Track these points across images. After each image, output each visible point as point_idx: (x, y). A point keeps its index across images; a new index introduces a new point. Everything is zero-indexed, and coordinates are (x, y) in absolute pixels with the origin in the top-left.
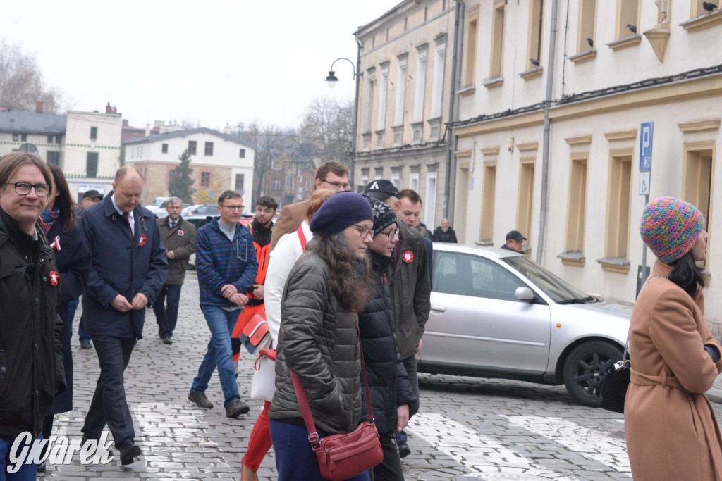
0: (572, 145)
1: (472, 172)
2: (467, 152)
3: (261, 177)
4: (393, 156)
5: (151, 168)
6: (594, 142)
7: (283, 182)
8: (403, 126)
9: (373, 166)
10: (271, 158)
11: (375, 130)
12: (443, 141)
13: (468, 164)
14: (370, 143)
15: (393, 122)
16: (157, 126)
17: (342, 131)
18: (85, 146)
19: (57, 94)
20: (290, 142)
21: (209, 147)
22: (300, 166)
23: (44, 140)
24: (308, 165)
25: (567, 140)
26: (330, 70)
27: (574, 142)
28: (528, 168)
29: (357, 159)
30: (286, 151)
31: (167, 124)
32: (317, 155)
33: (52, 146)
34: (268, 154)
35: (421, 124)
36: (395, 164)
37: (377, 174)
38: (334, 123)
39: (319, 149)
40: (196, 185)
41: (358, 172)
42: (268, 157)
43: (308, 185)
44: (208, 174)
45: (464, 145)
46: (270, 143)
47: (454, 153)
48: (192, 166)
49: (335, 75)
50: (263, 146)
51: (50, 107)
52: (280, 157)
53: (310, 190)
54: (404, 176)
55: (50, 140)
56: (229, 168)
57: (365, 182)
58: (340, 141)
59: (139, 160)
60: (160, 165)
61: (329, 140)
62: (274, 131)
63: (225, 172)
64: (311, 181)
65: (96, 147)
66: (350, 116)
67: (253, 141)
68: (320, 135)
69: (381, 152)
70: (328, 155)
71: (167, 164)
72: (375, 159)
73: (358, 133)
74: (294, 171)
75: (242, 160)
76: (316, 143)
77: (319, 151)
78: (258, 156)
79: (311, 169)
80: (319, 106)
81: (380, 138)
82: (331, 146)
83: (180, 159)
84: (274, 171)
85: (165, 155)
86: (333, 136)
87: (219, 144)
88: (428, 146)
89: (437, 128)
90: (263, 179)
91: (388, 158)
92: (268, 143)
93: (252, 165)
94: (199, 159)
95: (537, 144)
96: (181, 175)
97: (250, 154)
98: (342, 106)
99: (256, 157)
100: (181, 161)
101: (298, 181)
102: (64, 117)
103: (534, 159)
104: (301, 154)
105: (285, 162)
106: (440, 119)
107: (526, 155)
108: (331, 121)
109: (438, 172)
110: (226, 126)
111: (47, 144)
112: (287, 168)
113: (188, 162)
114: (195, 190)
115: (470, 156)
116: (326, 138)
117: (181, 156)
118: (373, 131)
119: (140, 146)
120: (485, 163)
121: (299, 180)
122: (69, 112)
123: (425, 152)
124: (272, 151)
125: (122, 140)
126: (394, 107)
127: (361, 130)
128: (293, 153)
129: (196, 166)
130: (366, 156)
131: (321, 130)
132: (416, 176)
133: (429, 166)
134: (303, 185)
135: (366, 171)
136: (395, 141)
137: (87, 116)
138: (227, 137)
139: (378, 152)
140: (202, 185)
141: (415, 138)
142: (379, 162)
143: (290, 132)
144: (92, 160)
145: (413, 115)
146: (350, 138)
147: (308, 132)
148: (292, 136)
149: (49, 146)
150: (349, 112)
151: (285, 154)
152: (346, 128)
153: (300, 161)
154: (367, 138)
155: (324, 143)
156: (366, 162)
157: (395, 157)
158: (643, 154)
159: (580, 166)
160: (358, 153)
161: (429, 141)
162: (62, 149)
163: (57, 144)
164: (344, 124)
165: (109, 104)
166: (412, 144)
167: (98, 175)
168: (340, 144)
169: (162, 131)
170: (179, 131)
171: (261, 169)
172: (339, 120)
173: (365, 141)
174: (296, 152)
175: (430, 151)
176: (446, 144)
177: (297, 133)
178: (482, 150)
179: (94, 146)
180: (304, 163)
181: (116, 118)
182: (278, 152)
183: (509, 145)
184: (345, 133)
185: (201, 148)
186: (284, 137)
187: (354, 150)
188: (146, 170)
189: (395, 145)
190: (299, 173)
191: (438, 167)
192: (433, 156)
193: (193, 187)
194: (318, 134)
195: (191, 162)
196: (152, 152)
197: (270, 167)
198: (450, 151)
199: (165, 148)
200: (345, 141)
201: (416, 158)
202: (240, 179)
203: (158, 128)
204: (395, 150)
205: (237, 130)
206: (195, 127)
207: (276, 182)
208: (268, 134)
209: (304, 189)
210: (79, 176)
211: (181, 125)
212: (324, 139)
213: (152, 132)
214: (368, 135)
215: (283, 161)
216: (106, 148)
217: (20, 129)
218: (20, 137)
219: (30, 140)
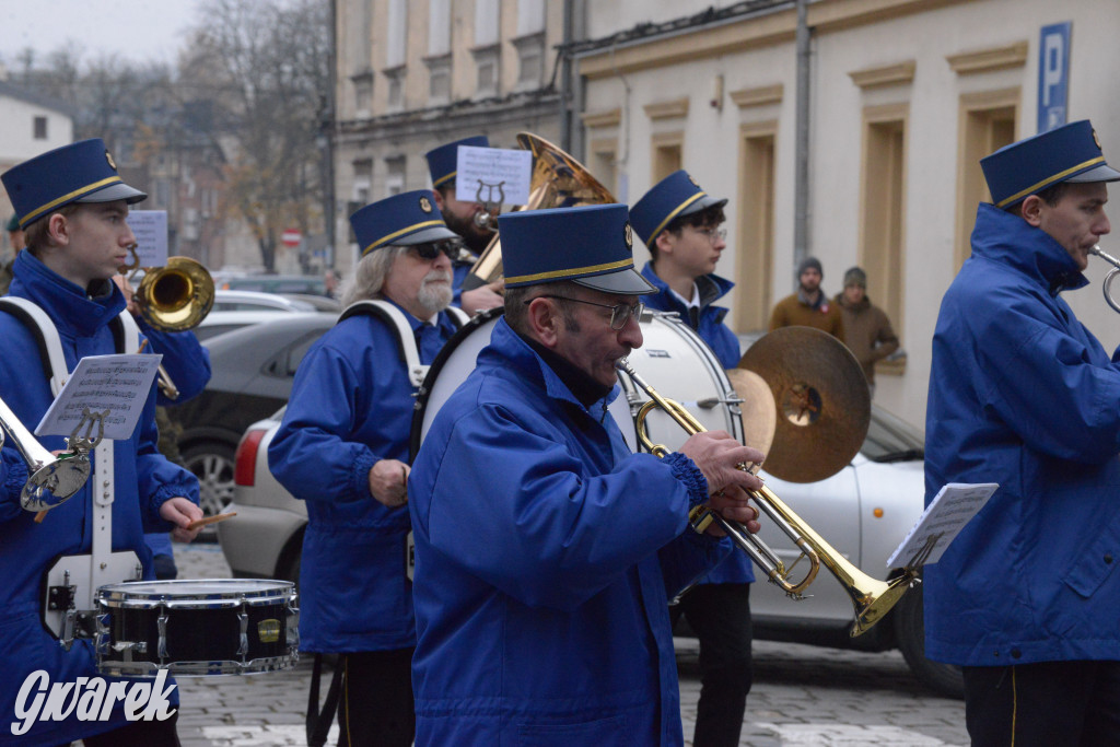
0: (866, 88)
1: (625, 162)
2: (610, 115)
4: (430, 127)
6: (922, 77)
8: (450, 55)
9: (381, 152)
10: (113, 138)
11: (383, 67)
12: (550, 89)
13: (614, 142)
14: (372, 98)
15: (427, 45)
17: (287, 68)
20: (159, 98)
22: (186, 156)
24: (207, 152)
25: (855, 76)
27: (870, 81)
28: (761, 147)
29: (340, 138)
30: (150, 120)
32: (230, 128)
34: (105, 127)
35: (495, 49)
37: (392, 175)
38: (265, 49)
39: (232, 114)
41: (344, 168)
43: (210, 203)
45: (602, 98)
46: (110, 100)
47: (578, 116)
50: (92, 107)
52: (135, 134)
53: (215, 213)
57: (364, 192)
58: (285, 93)
61: (257, 91)
62: (116, 70)
67: (63, 95)
68: (234, 80)
69: (399, 119)
70: (256, 129)
72: (386, 138)
73: (339, 74)
74: (172, 171)
75: (40, 144)
76: (224, 98)
77: (231, 119)
79: (216, 164)
80: (227, 7)
81: (396, 85)
82: (264, 103)
86: (266, 81)
89: (536, 57)
91: (417, 134)
92: (104, 98)
95: (780, 88)
97: (60, 129)
99: (75, 135)
101: (183, 194)
103: (773, 124)
104: (187, 126)
105: (149, 147)
106: (540, 37)
107: (755, 116)
108: (260, 43)
112: (154, 161)
115: (615, 124)
116: (250, 88)
118: (377, 68)
120: (655, 137)
121: (187, 190)
123: (506, 117)
124: (115, 120)
126: (427, 7)
127: (347, 68)
128: (169, 124)
130: (363, 130)
131: (234, 67)
134: (197, 201)
135: (363, 166)
136: (433, 92)
139: (392, 120)
141: (482, 84)
142: (396, 144)
143: (155, 69)
145: (473, 28)
147: (204, 72)
148: (158, 81)
151: (147, 127)
153: (187, 143)
154: (365, 85)
155: (245, 100)
156: (363, 144)
157: (435, 132)
158: (1046, 101)
159: (888, 136)
160: (343, 124)
161: (518, 90)
164: (291, 52)
166: (476, 98)
168: (285, 101)
173: (360, 93)
174: (175, 123)
175: (521, 114)
176: (558, 97)
177: (174, 77)
178: (648, 109)
180: (197, 149)
182: (130, 122)
183: (712, 94)
184: (295, 74)
186: (141, 86)
187: (333, 115)
189: (433, 103)
190: (185, 172)
194: (228, 77)
198: (569, 114)
200: (294, 93)
204: (434, 114)
205: (19, 67)
208: (100, 79)
209: (200, 213)
212: (242, 91)
214: (364, 78)
215: (144, 144)
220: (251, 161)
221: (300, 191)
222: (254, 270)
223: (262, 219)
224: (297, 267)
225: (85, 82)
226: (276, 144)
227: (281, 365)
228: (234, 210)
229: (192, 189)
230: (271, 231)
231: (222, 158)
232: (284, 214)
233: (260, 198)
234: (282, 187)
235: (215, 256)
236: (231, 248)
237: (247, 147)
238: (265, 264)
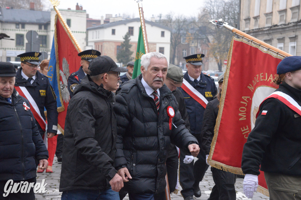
3: (175, 49)
4: (266, 32)
5: (105, 45)
7: (188, 52)
8: (272, 13)
10: (181, 36)
11: (253, 16)
14: (250, 25)
15: (266, 10)
16: (107, 18)
20: (193, 26)
22: (199, 41)
23: (36, 28)
24: (204, 40)
30: (190, 31)
32: (211, 33)
33: (42, 32)
34: (179, 34)
35: (285, 11)
36: (267, 37)
39: (212, 29)
40: (134, 55)
42: (179, 36)
46: (180, 27)
48: (131, 43)
50: (176, 29)
51: (38, 6)
52: (186, 35)
55: (40, 28)
56: (155, 44)
59: (97, 39)
60: (111, 43)
63: (152, 46)
64: (206, 51)
67: (169, 25)
69: (257, 30)
70: (218, 34)
71: (115, 42)
73: (241, 19)
74: (196, 45)
75: (163, 38)
76: (210, 26)
77: (211, 31)
78: (173, 36)
79: (207, 43)
80: (211, 2)
81: (256, 21)
83: (124, 38)
84: (183, 45)
85: (113, 36)
88: (290, 25)
90: (176, 51)
91: (262, 34)
92: (179, 26)
93: (169, 41)
94: (135, 38)
96: (124, 48)
97: (168, 34)
99: (171, 36)
100: (124, 40)
101: (198, 51)
102: (48, 13)
104: (200, 33)
105: (190, 39)
108: (220, 11)
109: (297, 42)
111: (39, 30)
112: (191, 42)
113: (129, 40)
117: (124, 37)
118: (251, 16)
119: (98, 31)
122: (52, 10)
123: (288, 29)
124: (181, 32)
125: (87, 27)
127: (243, 17)
128: (195, 32)
129: (133, 43)
132: (282, 45)
133: (291, 38)
136: (267, 23)
137: (64, 12)
138: (152, 24)
139: (255, 30)
141: (281, 20)
143: (192, 19)
145: (279, 5)
147: (205, 19)
148: (193, 22)
151: (189, 34)
153: (199, 37)
154: (248, 21)
157: (267, 33)
161: (291, 22)
162: (49, 33)
163: (45, 31)
165: (77, 4)
166: (279, 24)
170: (122, 21)
171: (175, 44)
173: (246, 23)
174: (197, 32)
175: (292, 28)
177: (197, 20)
180: (202, 39)
181: (82, 13)
182: (185, 33)
185: (136, 31)
186: (188, 23)
188: (102, 46)
189: (267, 26)
190: (199, 45)
191: (297, 39)
192: (294, 32)
193: (132, 56)
195: (131, 41)
196: (106, 35)
197: (180, 42)
199: (114, 32)
201: (281, 34)
202: (162, 50)
204: (267, 29)
205: (158, 19)
206: (132, 18)
207: (184, 52)
208: (178, 21)
211: (123, 17)
213: (105, 22)
214: (248, 19)
215: (188, 38)
216: (77, 32)
217: (20, 21)
218: (20, 26)
219: (28, 28)
220: (216, 42)
222: (216, 71)
223: (218, 57)
225: (174, 22)
226: (223, 37)
228: (211, 55)
229: (200, 50)
230: (221, 60)
231: (209, 42)
232: (225, 56)
233: (218, 52)
234: (224, 49)
235: (206, 67)
236: (210, 65)
237: (215, 38)
238: (219, 69)
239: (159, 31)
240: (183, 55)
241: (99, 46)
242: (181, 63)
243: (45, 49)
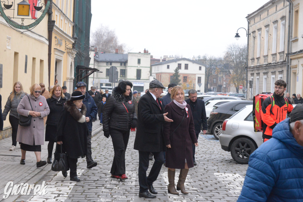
1: (298, 74)
4: (264, 68)
5: (163, 75)
7: (217, 80)
8: (268, 55)
9: (255, 72)
10: (212, 70)
11: (256, 57)
12: (285, 61)
13: (296, 70)
14: (254, 63)
15: (264, 54)
16: (165, 58)
18: (136, 67)
19: (123, 46)
20: (220, 63)
21: (186, 66)
22: (224, 73)
23: (119, 65)
24: (227, 72)
26: (237, 33)
29: (249, 70)
30: (218, 67)
31: (169, 57)
32: (231, 68)
33: (122, 67)
35: (276, 54)
36: (265, 71)
37: (257, 76)
38: (238, 55)
39: (232, 66)
40: (181, 82)
41: (249, 75)
42: (211, 70)
43: (228, 81)
44: (186, 77)
45: (294, 63)
46: (212, 64)
47: (290, 66)
49: (239, 35)
50: (209, 65)
51: (121, 51)
52: (216, 69)
53: (229, 83)
54: (269, 76)
55: (121, 65)
56: (195, 75)
57: (252, 79)
58: (241, 62)
59: (158, 72)
60: (166, 74)
61: (236, 62)
62: (213, 59)
63: (193, 76)
65: (140, 67)
66: (245, 52)
67: (204, 63)
68: (232, 60)
69: (259, 66)
71: (169, 73)
72: (256, 70)
73: (249, 59)
74: (222, 76)
75: (200, 71)
76: (231, 63)
80: (231, 48)
81: (258, 60)
82: (237, 64)
83: (175, 71)
85: (168, 69)
86: (238, 60)
87: (190, 65)
88: (279, 64)
89: (282, 56)
90: (209, 79)
91: (262, 69)
93: (204, 73)
94: (182, 71)
96: (175, 78)
97: (203, 68)
98: (241, 47)
99: (206, 69)
100: (175, 72)
101: (223, 79)
102: (127, 55)
104: (224, 68)
105: (218, 71)
106: (283, 52)
108: (237, 54)
109: (283, 74)
110: (193, 57)
112: (219, 74)
113: (178, 72)
114: (181, 84)
115: (296, 67)
116: (235, 61)
118: (255, 58)
119: (158, 66)
122: (129, 53)
123: (277, 66)
124: (212, 67)
125: (151, 64)
126: (264, 47)
127: (250, 57)
128: (221, 67)
129: (181, 74)
130: (252, 68)
131: (233, 58)
132: (274, 76)
133: (279, 72)
134: (226, 81)
135: (252, 74)
136: (265, 62)
137: (136, 54)
138: (193, 62)
139: (257, 66)
140: (184, 82)
141: (273, 60)
142: (258, 71)
143: (220, 58)
144: (139, 72)
145: (272, 51)
146: (245, 61)
147: (227, 59)
148: (220, 60)
149: (121, 67)
150: (244, 50)
152: (243, 57)
153: (224, 71)
154: (253, 61)
156: (252, 71)
160: (249, 67)
161: (279, 61)
162: (127, 68)
163: (124, 66)
164: (242, 55)
165: (145, 49)
166: (272, 63)
167: (141, 78)
168: (241, 63)
169: (167, 60)
170: (174, 60)
171: (208, 75)
172: (240, 54)
173: (252, 62)
175: (280, 65)
176: (286, 63)
177: (223, 59)
178: (302, 65)
179: (139, 67)
180: (226, 72)
181: (148, 55)
182: (215, 67)
184: (243, 59)
185: (183, 66)
186: (217, 61)
187: (248, 66)
188: (160, 76)
189: (264, 64)
190: (224, 76)
191: (283, 72)
192: (281, 68)
193: (180, 82)
194: (231, 60)
196: (163, 69)
197: (212, 74)
198: (288, 65)
199: (168, 67)
200: (243, 62)
201: (274, 69)
202: (199, 79)
203: (166, 59)
204: (265, 65)
205: (198, 59)
206: (180, 58)
207: (214, 80)
208: (211, 60)
209: (226, 83)
210: (133, 79)
211: (175, 57)
212: (234, 62)
213: (163, 60)
214: (253, 59)
215: (217, 71)
216: (144, 67)
217: (109, 60)
218: (109, 64)
219: (114, 65)
220: (235, 74)
221: (243, 79)
222: (235, 92)
223: (236, 84)
224: (242, 92)
225: (208, 61)
226: (239, 71)
227: (234, 109)
228: (232, 82)
229: (225, 79)
230: (238, 86)
231: (230, 73)
232: (240, 83)
233: (236, 80)
234: (240, 78)
235: (228, 90)
236: (231, 89)
237: (234, 71)
238: (237, 92)
239: (198, 66)
240: (214, 82)
241: (159, 76)
242: (212, 88)
243: (124, 78)
